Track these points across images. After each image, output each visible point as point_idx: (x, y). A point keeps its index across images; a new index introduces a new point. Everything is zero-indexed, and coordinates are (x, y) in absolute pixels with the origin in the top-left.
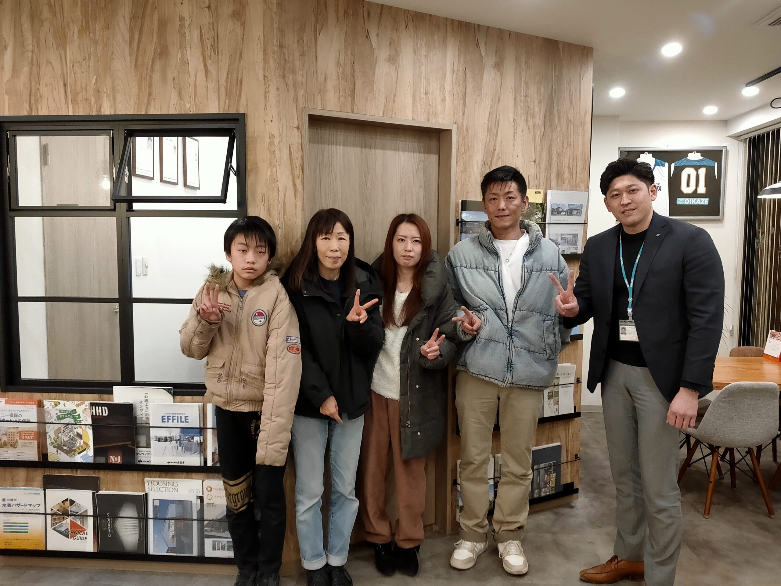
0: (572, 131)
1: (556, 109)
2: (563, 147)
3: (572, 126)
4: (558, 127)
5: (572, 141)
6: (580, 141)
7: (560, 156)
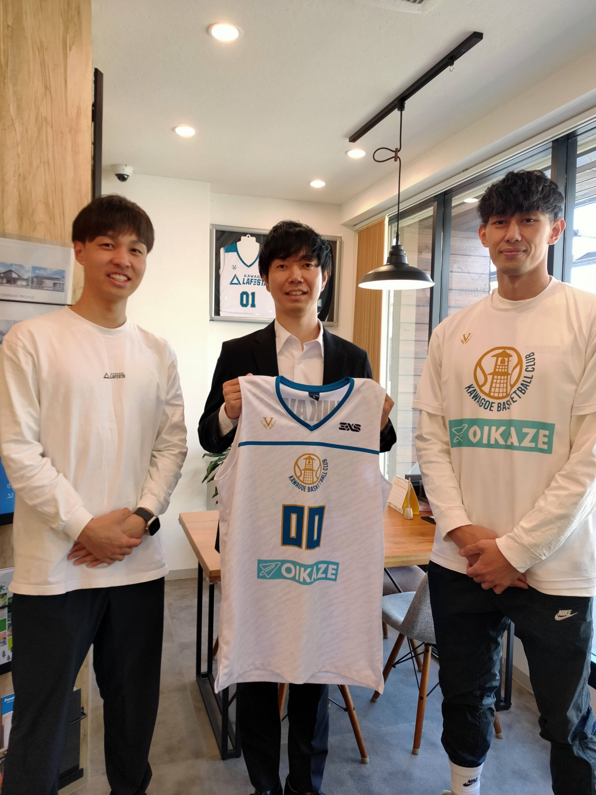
0: (50, 139)
1: (11, 91)
2: (31, 164)
3: (49, 130)
4: (17, 125)
5: (51, 157)
6: (69, 159)
7: (24, 179)
